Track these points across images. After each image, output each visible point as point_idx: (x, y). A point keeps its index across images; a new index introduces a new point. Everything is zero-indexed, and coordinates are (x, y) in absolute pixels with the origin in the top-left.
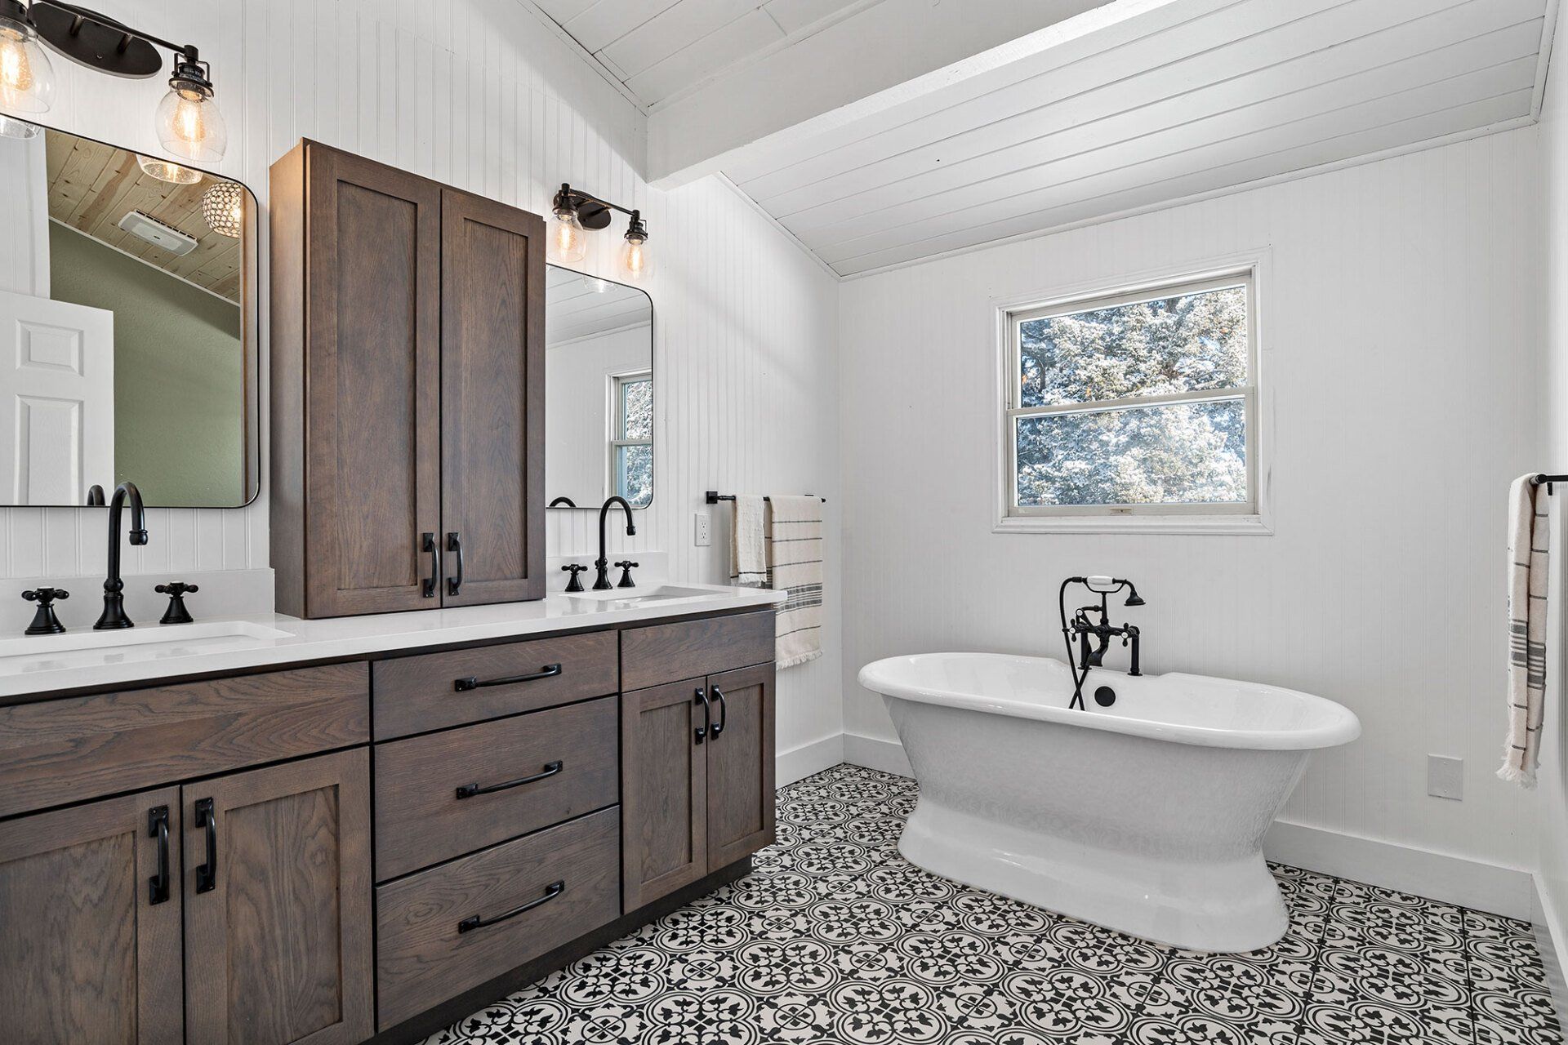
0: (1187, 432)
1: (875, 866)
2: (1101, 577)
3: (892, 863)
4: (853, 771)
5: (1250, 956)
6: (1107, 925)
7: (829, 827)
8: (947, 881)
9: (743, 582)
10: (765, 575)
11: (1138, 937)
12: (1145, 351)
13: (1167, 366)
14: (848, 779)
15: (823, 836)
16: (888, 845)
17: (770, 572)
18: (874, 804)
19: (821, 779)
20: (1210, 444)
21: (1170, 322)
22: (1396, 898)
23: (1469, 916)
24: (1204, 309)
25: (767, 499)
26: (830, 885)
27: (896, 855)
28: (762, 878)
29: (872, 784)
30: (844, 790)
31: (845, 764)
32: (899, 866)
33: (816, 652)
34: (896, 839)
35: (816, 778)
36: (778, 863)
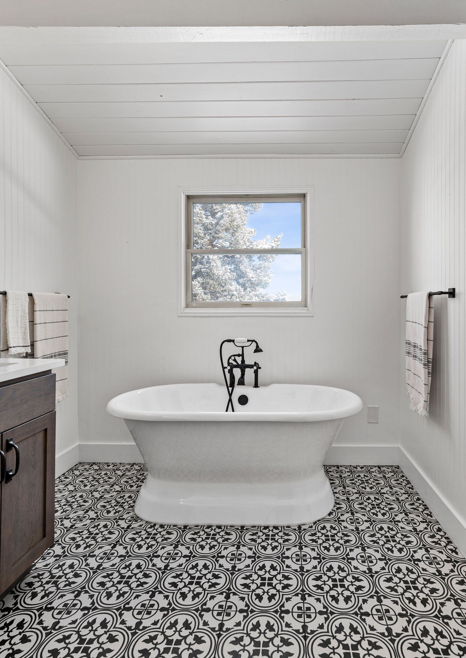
0: (221, 272)
1: (125, 531)
2: (241, 339)
3: (135, 525)
4: (87, 467)
5: (328, 517)
6: (266, 524)
7: (83, 512)
8: (174, 526)
9: (13, 354)
10: (30, 347)
11: (282, 525)
12: (203, 234)
13: (211, 242)
14: (86, 473)
15: (81, 521)
16: (128, 513)
17: (32, 345)
18: (109, 486)
19: (66, 478)
20: (229, 278)
21: (213, 222)
22: (359, 469)
23: (382, 469)
24: (227, 219)
25: (30, 295)
26: (98, 558)
27: (136, 519)
28: (41, 573)
29: (103, 473)
30: (85, 482)
31: (80, 463)
32: (141, 526)
33: (64, 396)
34: (132, 507)
35: (63, 478)
36: (51, 555)
